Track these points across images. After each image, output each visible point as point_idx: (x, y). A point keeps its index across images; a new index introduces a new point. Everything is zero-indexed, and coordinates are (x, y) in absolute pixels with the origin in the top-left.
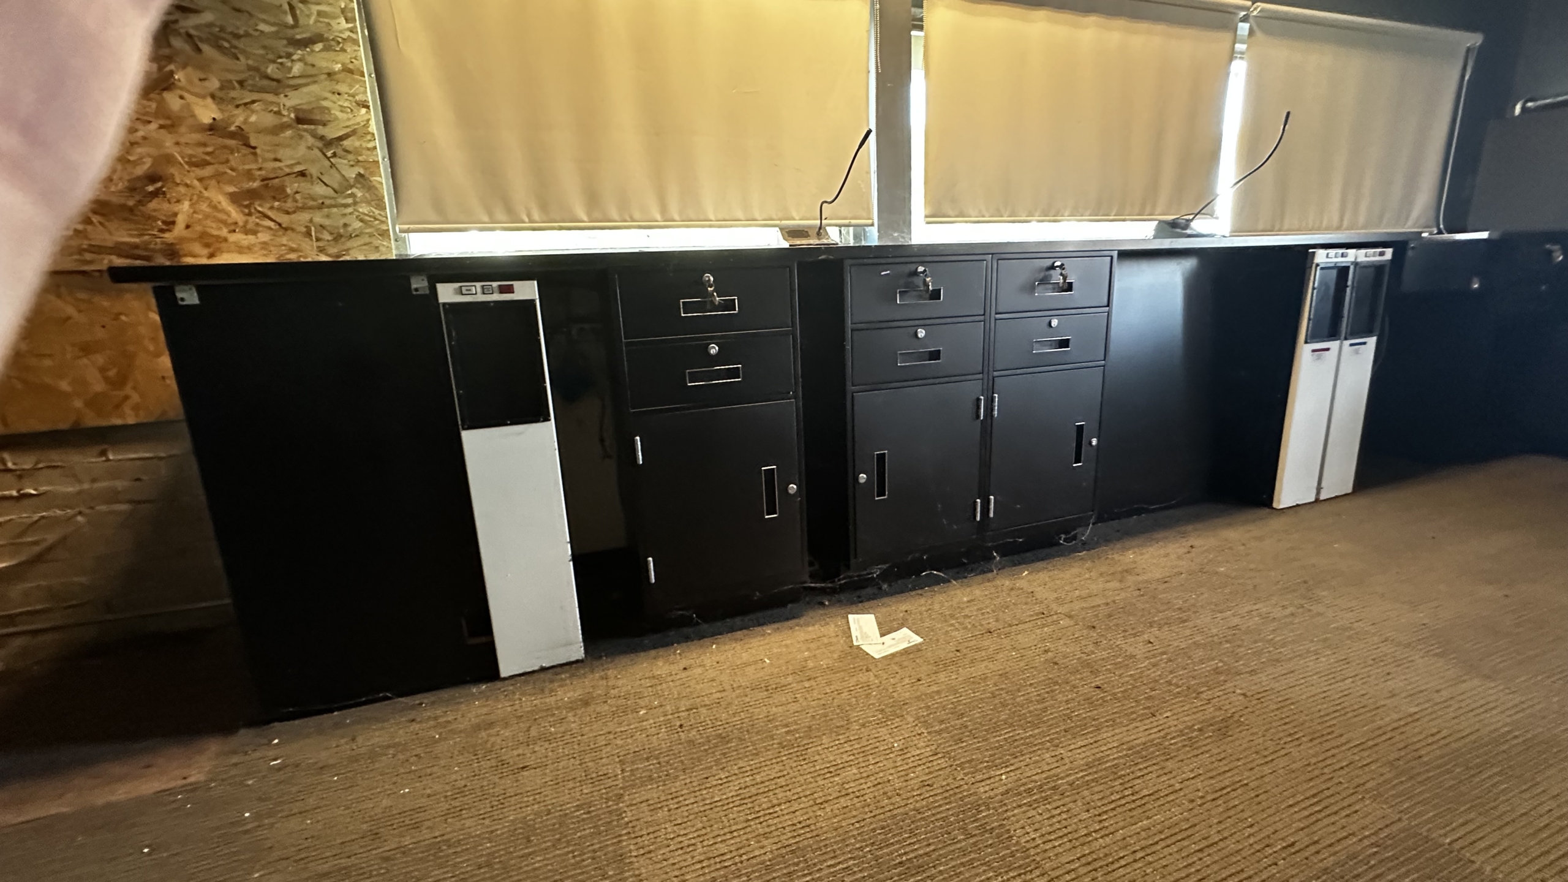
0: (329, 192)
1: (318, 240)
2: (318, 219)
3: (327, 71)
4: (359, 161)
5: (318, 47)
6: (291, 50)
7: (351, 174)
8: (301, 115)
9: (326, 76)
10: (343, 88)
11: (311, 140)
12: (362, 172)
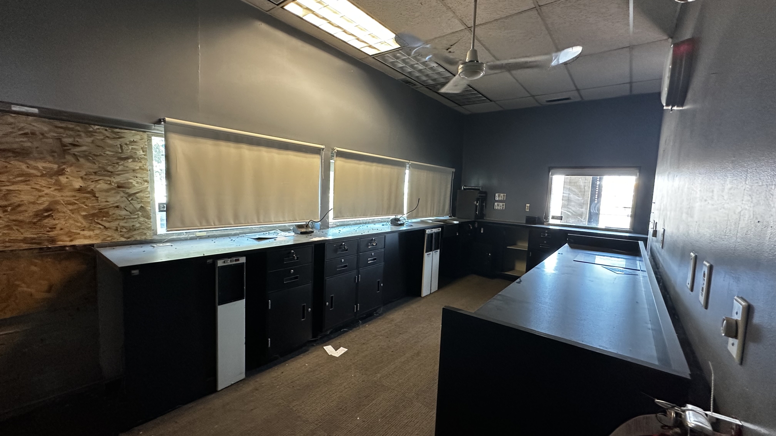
0: (128, 213)
1: (121, 232)
2: (122, 224)
3: (133, 169)
4: (142, 202)
5: (130, 161)
6: (118, 161)
7: (138, 206)
8: (120, 185)
9: (132, 171)
10: (138, 175)
11: (122, 194)
12: (143, 205)
